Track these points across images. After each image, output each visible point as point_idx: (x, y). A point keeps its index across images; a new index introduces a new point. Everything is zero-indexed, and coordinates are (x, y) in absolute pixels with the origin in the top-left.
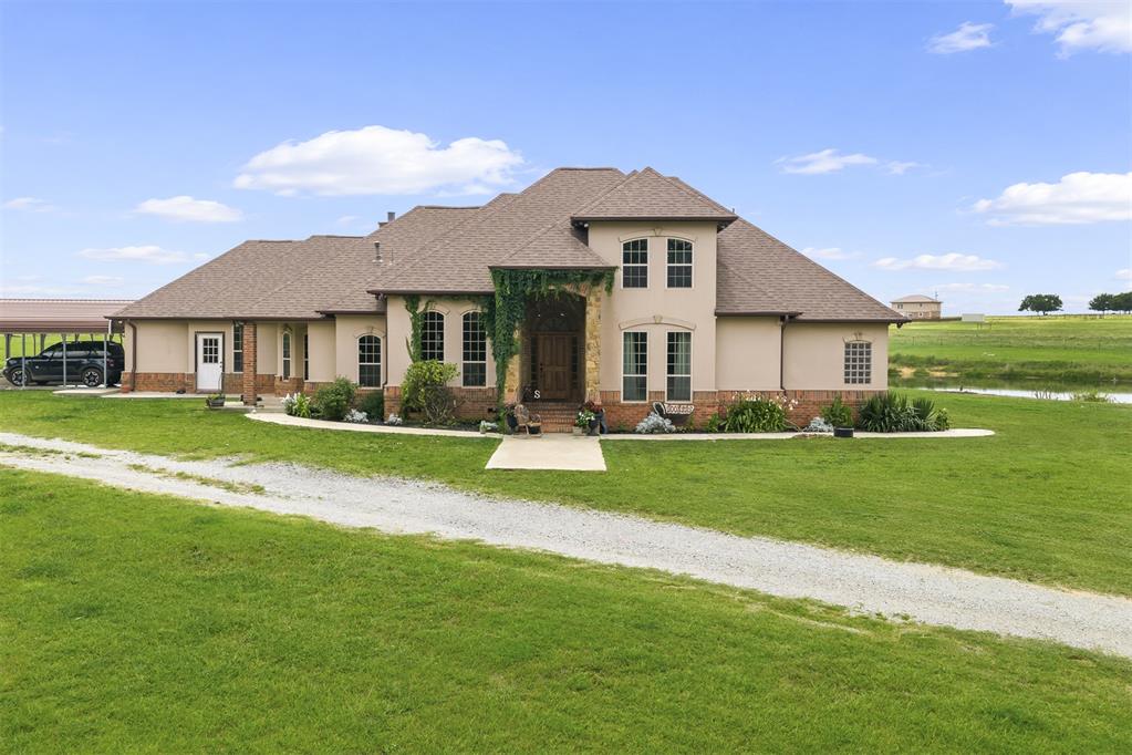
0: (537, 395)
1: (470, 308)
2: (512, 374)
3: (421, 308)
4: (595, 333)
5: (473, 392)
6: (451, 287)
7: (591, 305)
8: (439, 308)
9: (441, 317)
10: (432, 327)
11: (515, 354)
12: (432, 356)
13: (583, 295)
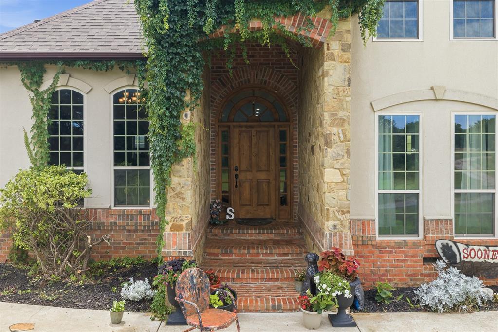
0: (231, 214)
1: (122, 82)
2: (179, 195)
3: (47, 84)
4: (340, 114)
5: (129, 216)
6: (91, 48)
7: (332, 58)
8: (76, 83)
9: (78, 98)
10: (65, 114)
11: (185, 156)
12: (66, 160)
13: (317, 37)
